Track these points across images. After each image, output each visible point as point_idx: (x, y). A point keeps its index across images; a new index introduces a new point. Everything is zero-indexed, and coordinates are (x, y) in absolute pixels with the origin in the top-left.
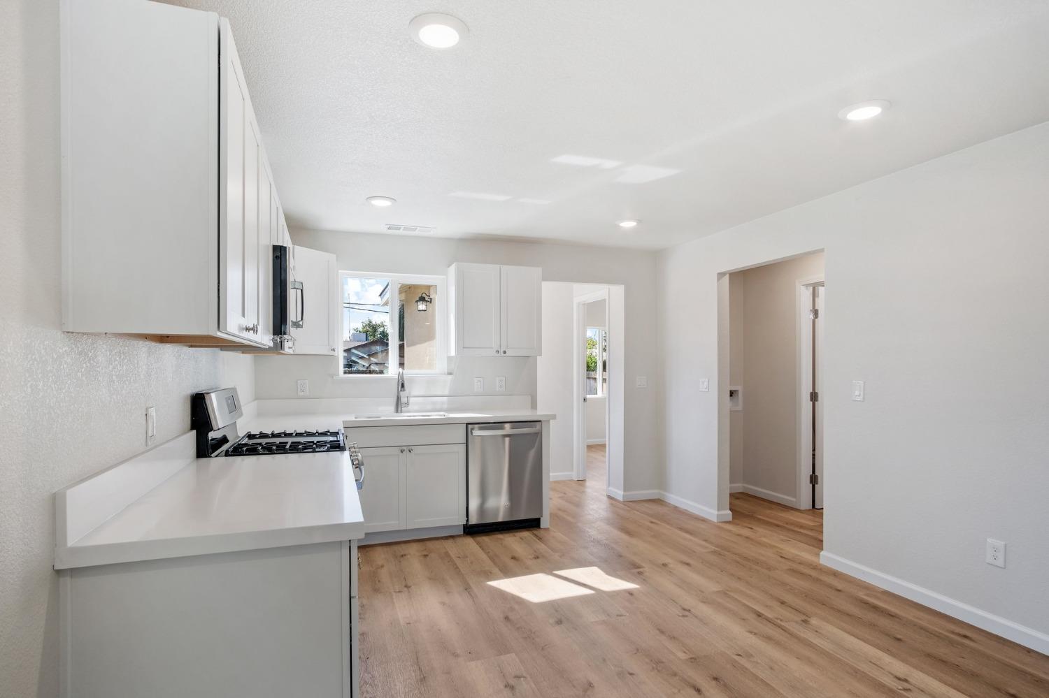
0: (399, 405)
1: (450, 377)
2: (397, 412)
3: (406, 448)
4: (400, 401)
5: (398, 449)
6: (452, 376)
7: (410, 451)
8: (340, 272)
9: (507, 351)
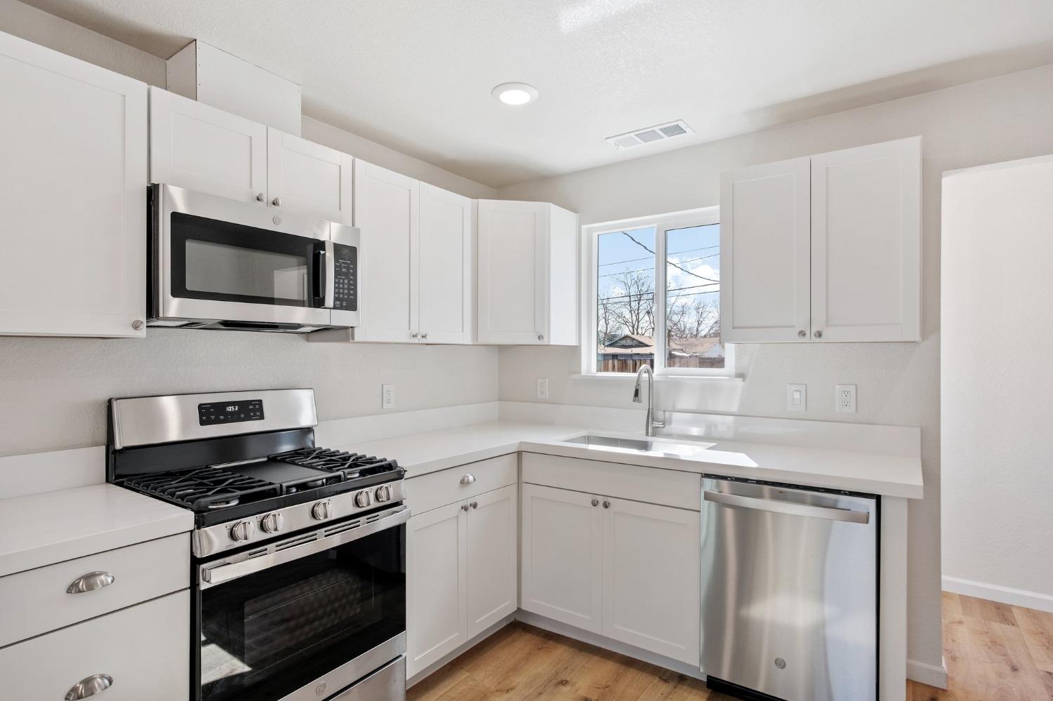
1: (739, 382)
2: (647, 434)
3: (601, 500)
4: (651, 416)
5: (589, 498)
6: (744, 381)
7: (606, 506)
8: (584, 227)
9: (826, 332)
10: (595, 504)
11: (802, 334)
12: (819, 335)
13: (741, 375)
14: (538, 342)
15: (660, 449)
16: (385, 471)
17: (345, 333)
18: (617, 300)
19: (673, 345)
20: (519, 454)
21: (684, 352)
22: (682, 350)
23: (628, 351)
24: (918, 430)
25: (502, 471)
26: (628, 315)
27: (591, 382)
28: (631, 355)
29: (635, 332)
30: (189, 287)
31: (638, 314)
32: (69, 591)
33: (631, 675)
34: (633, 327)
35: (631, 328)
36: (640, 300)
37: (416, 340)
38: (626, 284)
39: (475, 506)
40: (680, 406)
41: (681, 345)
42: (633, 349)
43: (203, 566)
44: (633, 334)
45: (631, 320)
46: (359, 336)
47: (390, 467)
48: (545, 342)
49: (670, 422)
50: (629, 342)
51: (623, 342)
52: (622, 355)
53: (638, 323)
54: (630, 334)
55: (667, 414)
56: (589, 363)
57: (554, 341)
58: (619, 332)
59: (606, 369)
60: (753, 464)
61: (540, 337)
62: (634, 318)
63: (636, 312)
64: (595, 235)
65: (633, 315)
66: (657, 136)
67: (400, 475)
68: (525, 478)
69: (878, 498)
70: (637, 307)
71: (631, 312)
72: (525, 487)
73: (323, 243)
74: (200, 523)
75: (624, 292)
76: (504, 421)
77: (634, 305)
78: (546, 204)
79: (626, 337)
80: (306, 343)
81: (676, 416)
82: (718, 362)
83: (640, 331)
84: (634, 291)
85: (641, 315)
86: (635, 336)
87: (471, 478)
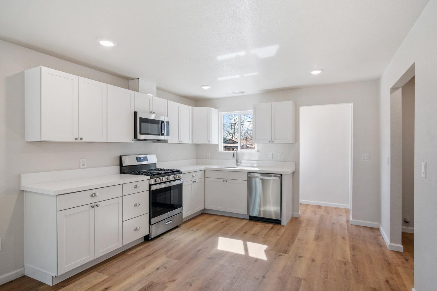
1: (258, 153)
2: (236, 166)
3: (225, 180)
4: (237, 162)
5: (222, 180)
6: (259, 152)
7: (226, 181)
8: (220, 113)
9: (274, 141)
10: (224, 181)
11: (270, 142)
12: (273, 142)
13: (258, 151)
14: (208, 143)
15: (239, 168)
16: (178, 172)
17: (165, 141)
18: (226, 125)
19: (248, 143)
20: (205, 170)
21: (252, 145)
22: (251, 144)
23: (231, 145)
24: (294, 163)
25: (201, 174)
26: (230, 131)
27: (222, 153)
28: (232, 147)
29: (233, 138)
30: (142, 133)
31: (234, 130)
32: (135, 187)
33: (232, 219)
34: (232, 135)
35: (232, 136)
36: (235, 125)
37: (180, 143)
38: (230, 119)
39: (195, 182)
40: (244, 159)
41: (251, 143)
42: (232, 144)
43: (152, 186)
44: (232, 138)
45: (231, 133)
46: (169, 142)
47: (179, 171)
48: (210, 143)
49: (242, 163)
50: (231, 142)
51: (229, 142)
52: (228, 147)
53: (235, 134)
54: (231, 138)
55: (241, 161)
56: (221, 148)
57: (212, 143)
58: (227, 138)
59: (225, 150)
60: (258, 170)
62: (233, 132)
63: (234, 129)
64: (223, 115)
65: (233, 131)
66: (238, 93)
67: (181, 173)
68: (206, 176)
69: (281, 175)
70: (234, 128)
71: (231, 129)
72: (206, 179)
73: (164, 121)
74: (151, 178)
75: (229, 122)
76: (197, 164)
77: (233, 127)
78: (211, 108)
79: (230, 139)
80: (154, 144)
81: (243, 161)
82: (253, 148)
83: (235, 137)
84: (233, 121)
85: (236, 131)
86: (233, 139)
87: (194, 175)
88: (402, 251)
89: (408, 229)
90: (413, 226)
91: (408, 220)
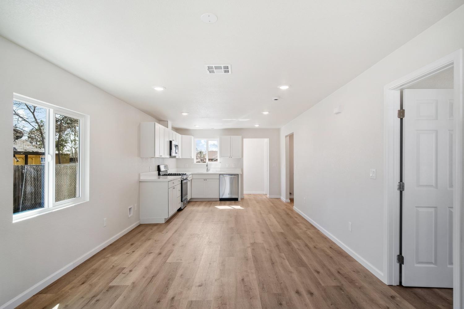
0: (207, 170)
3: (205, 180)
5: (203, 180)
6: (221, 163)
9: (232, 157)
11: (229, 157)
24: (241, 169)
40: (211, 167)
56: (195, 161)
61: (191, 157)
69: (238, 175)
72: (192, 180)
81: (211, 169)
88: (289, 202)
89: (291, 197)
90: (293, 195)
91: (291, 192)
